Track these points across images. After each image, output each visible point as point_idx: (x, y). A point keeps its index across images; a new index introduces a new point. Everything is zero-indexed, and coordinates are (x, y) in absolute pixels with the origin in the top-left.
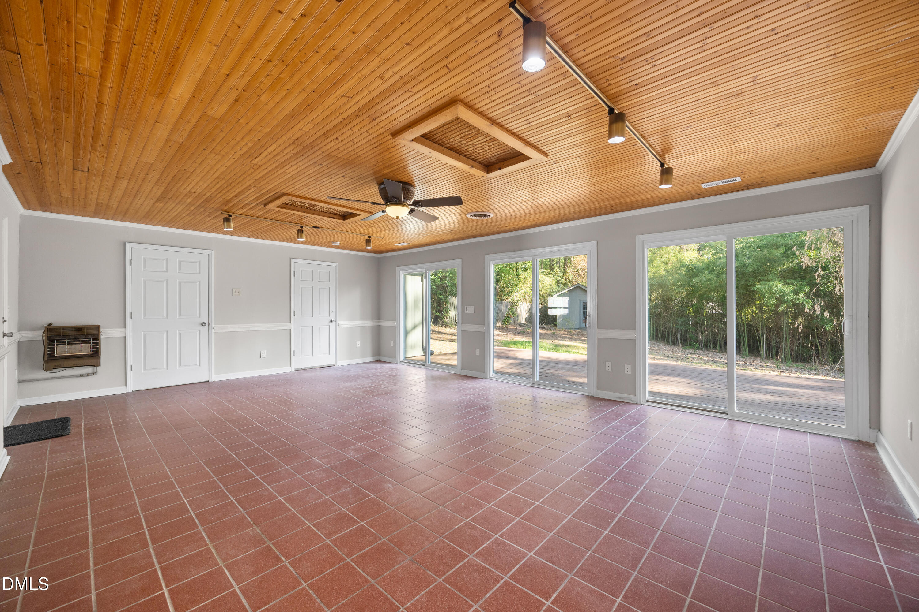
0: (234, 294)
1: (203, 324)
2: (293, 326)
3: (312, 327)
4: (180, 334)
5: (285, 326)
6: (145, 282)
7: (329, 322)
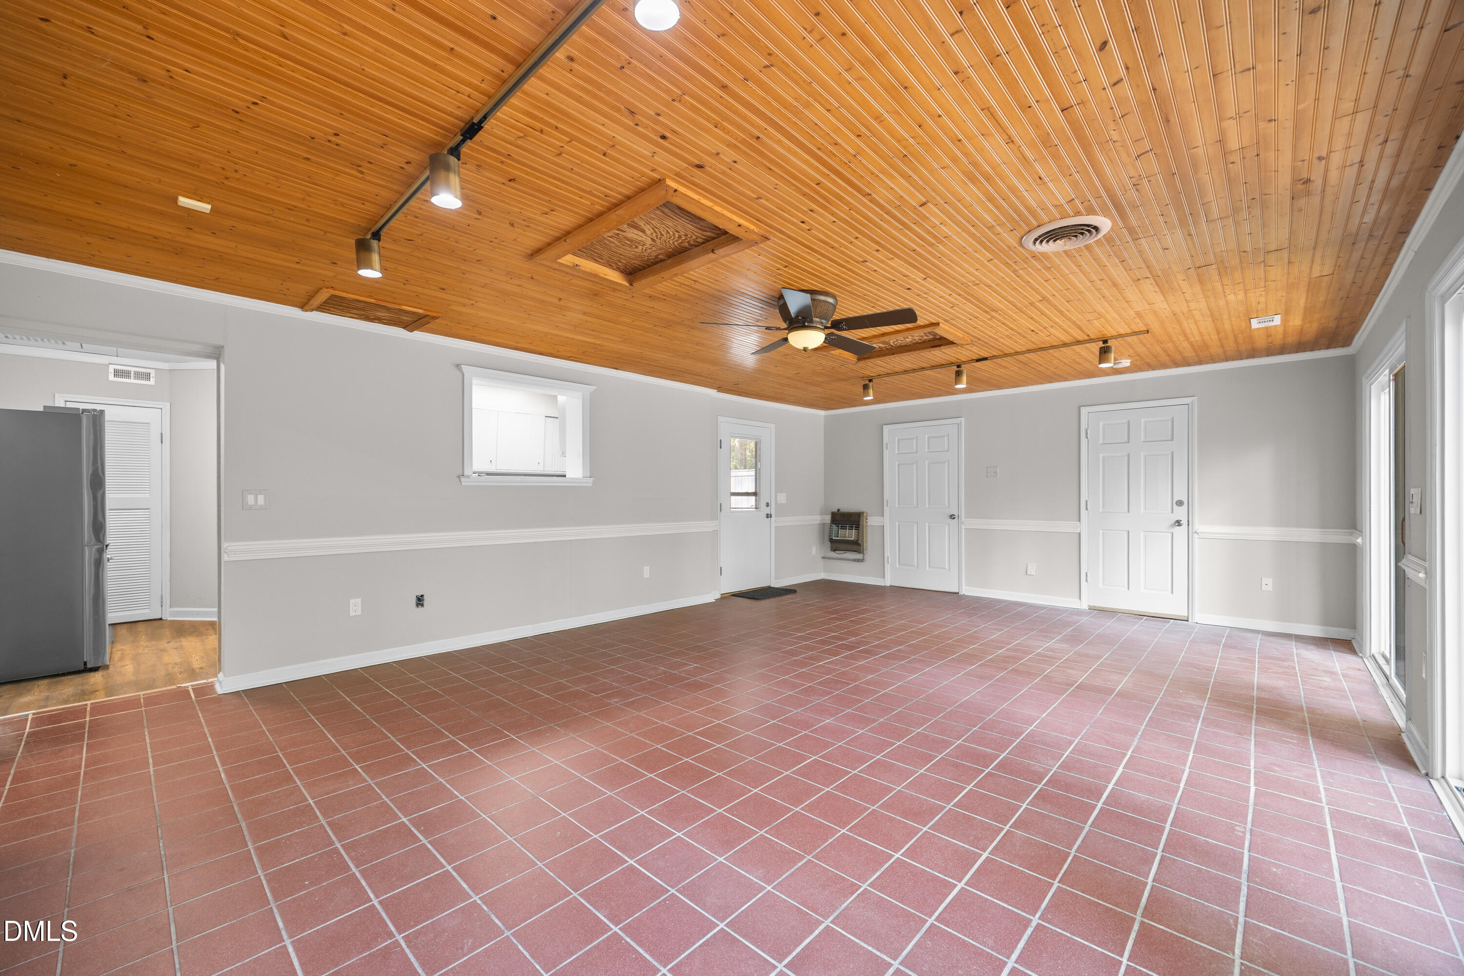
0: (989, 475)
1: (952, 517)
2: (1084, 527)
3: (1128, 531)
4: (929, 527)
5: (1067, 527)
6: (899, 465)
7: (1173, 525)
